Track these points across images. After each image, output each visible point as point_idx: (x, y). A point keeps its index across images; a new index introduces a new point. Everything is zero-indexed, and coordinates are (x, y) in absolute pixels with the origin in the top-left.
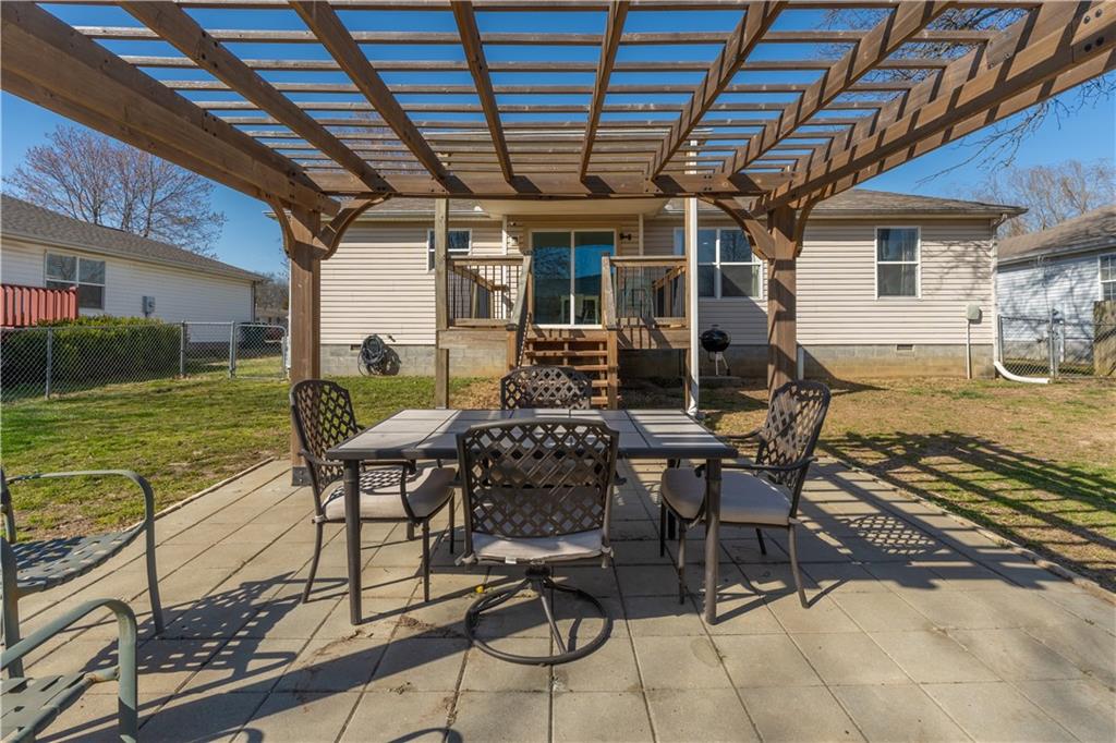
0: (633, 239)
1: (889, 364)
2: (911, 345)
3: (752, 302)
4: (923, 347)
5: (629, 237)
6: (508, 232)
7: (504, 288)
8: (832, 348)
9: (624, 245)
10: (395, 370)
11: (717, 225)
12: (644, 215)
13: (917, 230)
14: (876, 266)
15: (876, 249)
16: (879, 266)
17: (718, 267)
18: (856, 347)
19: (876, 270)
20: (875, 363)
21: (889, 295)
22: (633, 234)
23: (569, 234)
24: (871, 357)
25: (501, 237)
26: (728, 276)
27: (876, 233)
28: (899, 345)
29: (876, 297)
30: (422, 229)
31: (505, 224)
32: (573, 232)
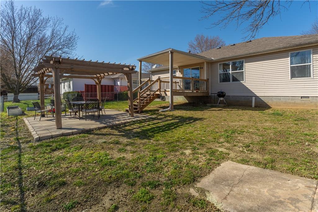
0: (203, 69)
1: (297, 104)
2: (309, 97)
3: (241, 83)
4: (315, 98)
8: (271, 97)
10: (165, 100)
11: (230, 61)
13: (310, 50)
14: (290, 67)
15: (289, 61)
16: (291, 67)
17: (231, 73)
18: (281, 97)
19: (290, 69)
20: (290, 103)
21: (297, 77)
22: (203, 67)
24: (288, 101)
26: (234, 76)
27: (290, 55)
28: (302, 97)
29: (290, 79)
32: (191, 68)
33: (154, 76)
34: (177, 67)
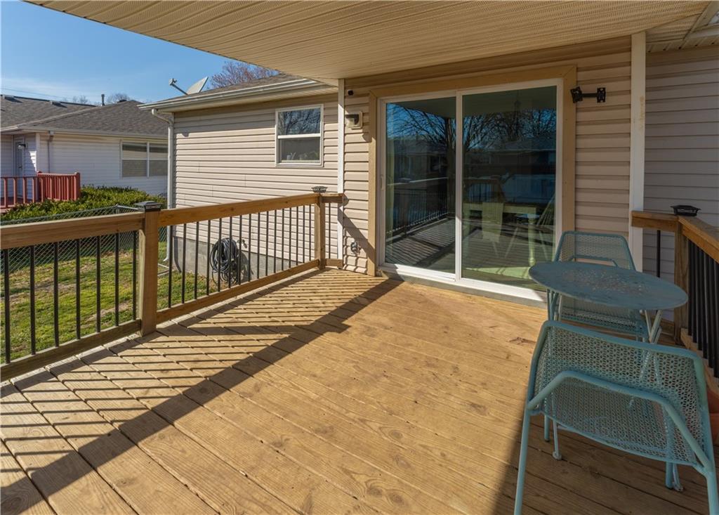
0: (610, 100)
5: (601, 95)
6: (345, 107)
7: (341, 199)
9: (583, 116)
12: (648, 34)
22: (610, 87)
23: (453, 100)
25: (337, 115)
30: (270, 111)
31: (341, 97)
32: (459, 95)
33: (186, 134)
34: (335, 86)
